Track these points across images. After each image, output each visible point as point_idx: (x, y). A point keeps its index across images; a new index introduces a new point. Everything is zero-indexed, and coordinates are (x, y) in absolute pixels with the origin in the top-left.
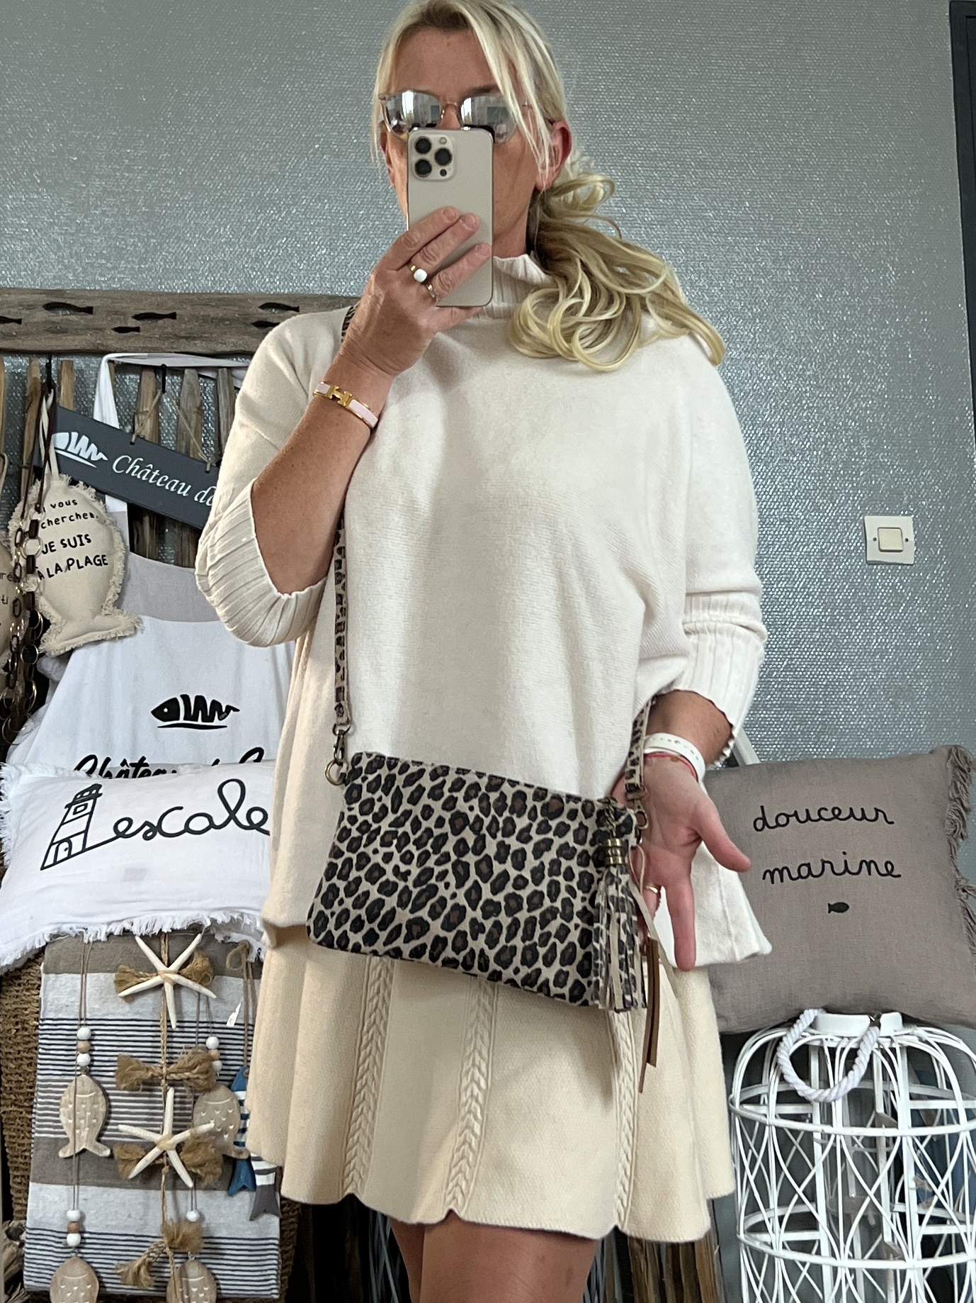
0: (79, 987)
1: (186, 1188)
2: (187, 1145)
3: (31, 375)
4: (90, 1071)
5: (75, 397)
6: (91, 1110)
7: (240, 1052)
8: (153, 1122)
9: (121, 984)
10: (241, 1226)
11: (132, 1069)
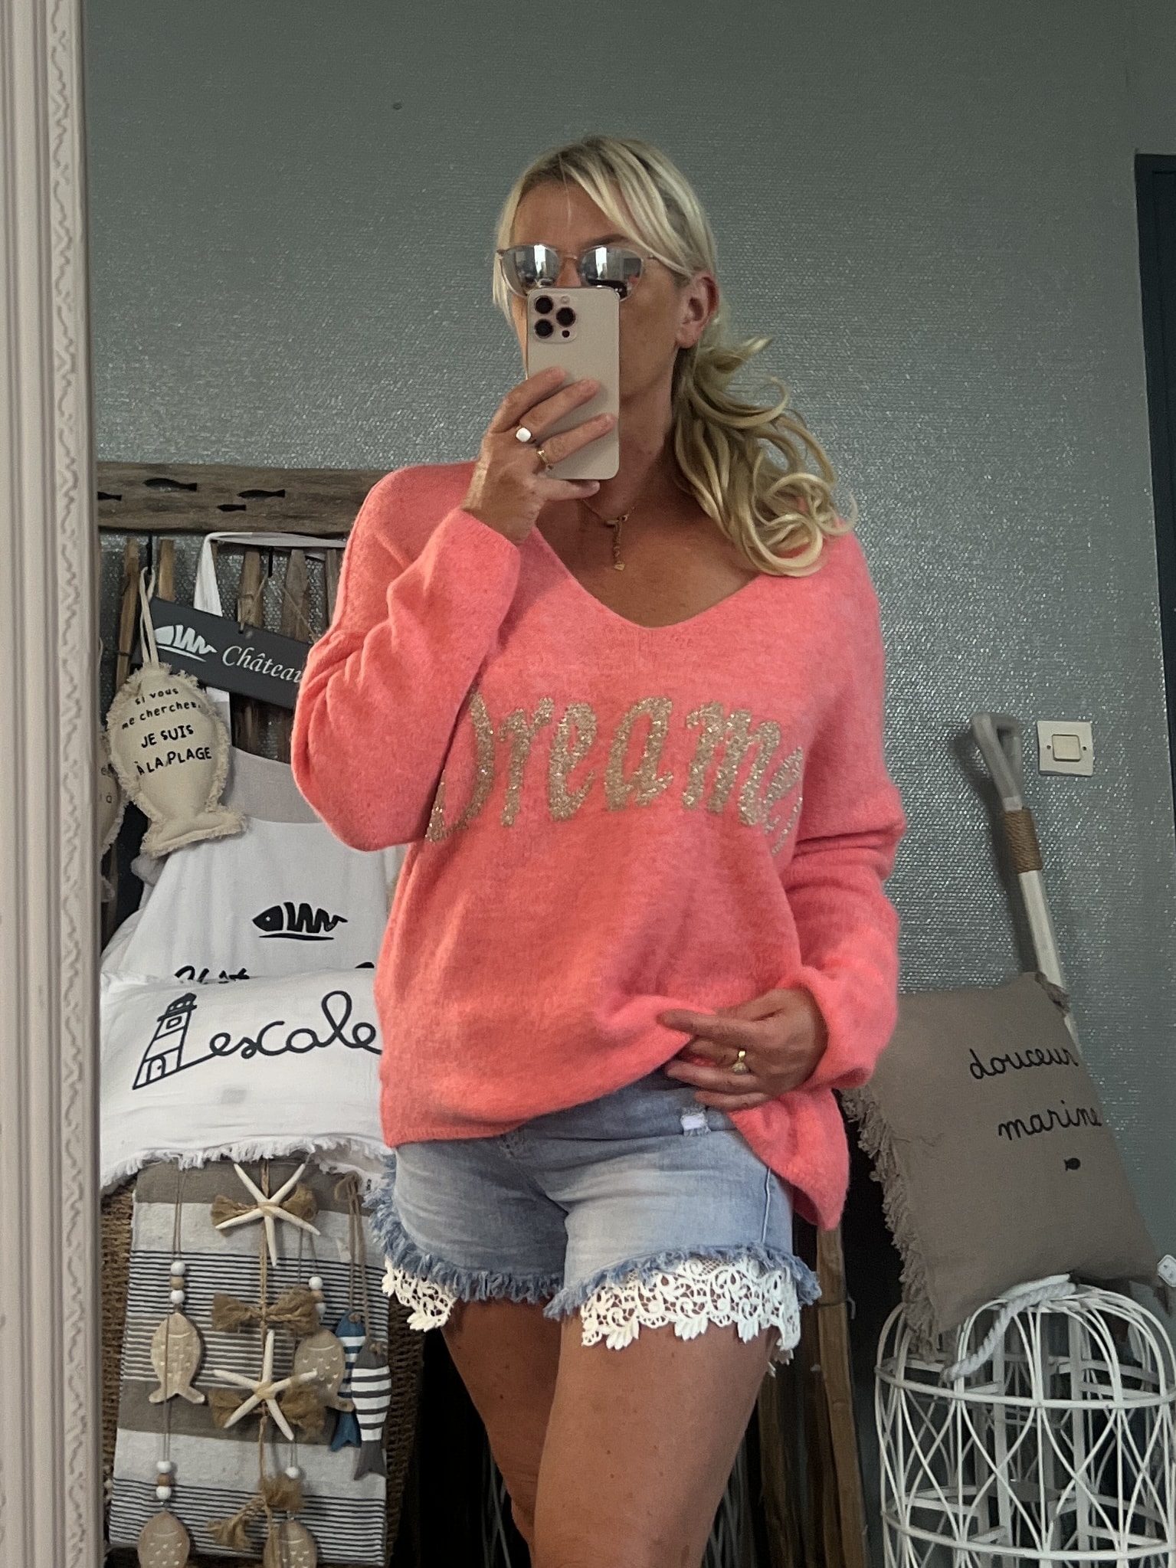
0: (173, 1218)
1: (286, 1441)
2: (287, 1393)
3: (128, 555)
4: (184, 1309)
5: (175, 579)
6: (185, 1352)
7: (345, 1295)
8: (251, 1368)
9: (218, 1215)
10: (345, 1486)
11: (230, 1309)
